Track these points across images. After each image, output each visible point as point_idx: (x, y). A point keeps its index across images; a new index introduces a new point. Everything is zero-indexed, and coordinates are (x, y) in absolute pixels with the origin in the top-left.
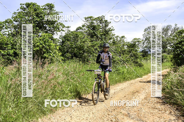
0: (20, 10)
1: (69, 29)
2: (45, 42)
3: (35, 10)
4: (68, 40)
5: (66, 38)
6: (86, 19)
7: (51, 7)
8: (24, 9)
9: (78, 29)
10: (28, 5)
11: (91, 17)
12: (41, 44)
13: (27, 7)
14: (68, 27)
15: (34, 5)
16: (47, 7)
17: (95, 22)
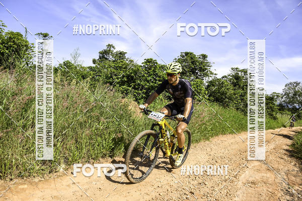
0: (179, 57)
1: (216, 76)
2: (197, 86)
3: (192, 58)
4: (213, 85)
5: (211, 83)
6: (232, 69)
7: (204, 57)
8: (183, 56)
9: (223, 77)
10: (187, 54)
11: (236, 69)
12: (194, 88)
13: (186, 55)
14: (216, 74)
15: (191, 54)
16: (201, 57)
17: (240, 73)
